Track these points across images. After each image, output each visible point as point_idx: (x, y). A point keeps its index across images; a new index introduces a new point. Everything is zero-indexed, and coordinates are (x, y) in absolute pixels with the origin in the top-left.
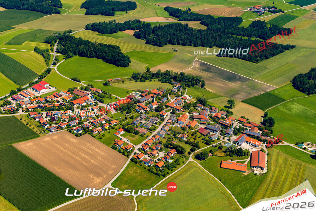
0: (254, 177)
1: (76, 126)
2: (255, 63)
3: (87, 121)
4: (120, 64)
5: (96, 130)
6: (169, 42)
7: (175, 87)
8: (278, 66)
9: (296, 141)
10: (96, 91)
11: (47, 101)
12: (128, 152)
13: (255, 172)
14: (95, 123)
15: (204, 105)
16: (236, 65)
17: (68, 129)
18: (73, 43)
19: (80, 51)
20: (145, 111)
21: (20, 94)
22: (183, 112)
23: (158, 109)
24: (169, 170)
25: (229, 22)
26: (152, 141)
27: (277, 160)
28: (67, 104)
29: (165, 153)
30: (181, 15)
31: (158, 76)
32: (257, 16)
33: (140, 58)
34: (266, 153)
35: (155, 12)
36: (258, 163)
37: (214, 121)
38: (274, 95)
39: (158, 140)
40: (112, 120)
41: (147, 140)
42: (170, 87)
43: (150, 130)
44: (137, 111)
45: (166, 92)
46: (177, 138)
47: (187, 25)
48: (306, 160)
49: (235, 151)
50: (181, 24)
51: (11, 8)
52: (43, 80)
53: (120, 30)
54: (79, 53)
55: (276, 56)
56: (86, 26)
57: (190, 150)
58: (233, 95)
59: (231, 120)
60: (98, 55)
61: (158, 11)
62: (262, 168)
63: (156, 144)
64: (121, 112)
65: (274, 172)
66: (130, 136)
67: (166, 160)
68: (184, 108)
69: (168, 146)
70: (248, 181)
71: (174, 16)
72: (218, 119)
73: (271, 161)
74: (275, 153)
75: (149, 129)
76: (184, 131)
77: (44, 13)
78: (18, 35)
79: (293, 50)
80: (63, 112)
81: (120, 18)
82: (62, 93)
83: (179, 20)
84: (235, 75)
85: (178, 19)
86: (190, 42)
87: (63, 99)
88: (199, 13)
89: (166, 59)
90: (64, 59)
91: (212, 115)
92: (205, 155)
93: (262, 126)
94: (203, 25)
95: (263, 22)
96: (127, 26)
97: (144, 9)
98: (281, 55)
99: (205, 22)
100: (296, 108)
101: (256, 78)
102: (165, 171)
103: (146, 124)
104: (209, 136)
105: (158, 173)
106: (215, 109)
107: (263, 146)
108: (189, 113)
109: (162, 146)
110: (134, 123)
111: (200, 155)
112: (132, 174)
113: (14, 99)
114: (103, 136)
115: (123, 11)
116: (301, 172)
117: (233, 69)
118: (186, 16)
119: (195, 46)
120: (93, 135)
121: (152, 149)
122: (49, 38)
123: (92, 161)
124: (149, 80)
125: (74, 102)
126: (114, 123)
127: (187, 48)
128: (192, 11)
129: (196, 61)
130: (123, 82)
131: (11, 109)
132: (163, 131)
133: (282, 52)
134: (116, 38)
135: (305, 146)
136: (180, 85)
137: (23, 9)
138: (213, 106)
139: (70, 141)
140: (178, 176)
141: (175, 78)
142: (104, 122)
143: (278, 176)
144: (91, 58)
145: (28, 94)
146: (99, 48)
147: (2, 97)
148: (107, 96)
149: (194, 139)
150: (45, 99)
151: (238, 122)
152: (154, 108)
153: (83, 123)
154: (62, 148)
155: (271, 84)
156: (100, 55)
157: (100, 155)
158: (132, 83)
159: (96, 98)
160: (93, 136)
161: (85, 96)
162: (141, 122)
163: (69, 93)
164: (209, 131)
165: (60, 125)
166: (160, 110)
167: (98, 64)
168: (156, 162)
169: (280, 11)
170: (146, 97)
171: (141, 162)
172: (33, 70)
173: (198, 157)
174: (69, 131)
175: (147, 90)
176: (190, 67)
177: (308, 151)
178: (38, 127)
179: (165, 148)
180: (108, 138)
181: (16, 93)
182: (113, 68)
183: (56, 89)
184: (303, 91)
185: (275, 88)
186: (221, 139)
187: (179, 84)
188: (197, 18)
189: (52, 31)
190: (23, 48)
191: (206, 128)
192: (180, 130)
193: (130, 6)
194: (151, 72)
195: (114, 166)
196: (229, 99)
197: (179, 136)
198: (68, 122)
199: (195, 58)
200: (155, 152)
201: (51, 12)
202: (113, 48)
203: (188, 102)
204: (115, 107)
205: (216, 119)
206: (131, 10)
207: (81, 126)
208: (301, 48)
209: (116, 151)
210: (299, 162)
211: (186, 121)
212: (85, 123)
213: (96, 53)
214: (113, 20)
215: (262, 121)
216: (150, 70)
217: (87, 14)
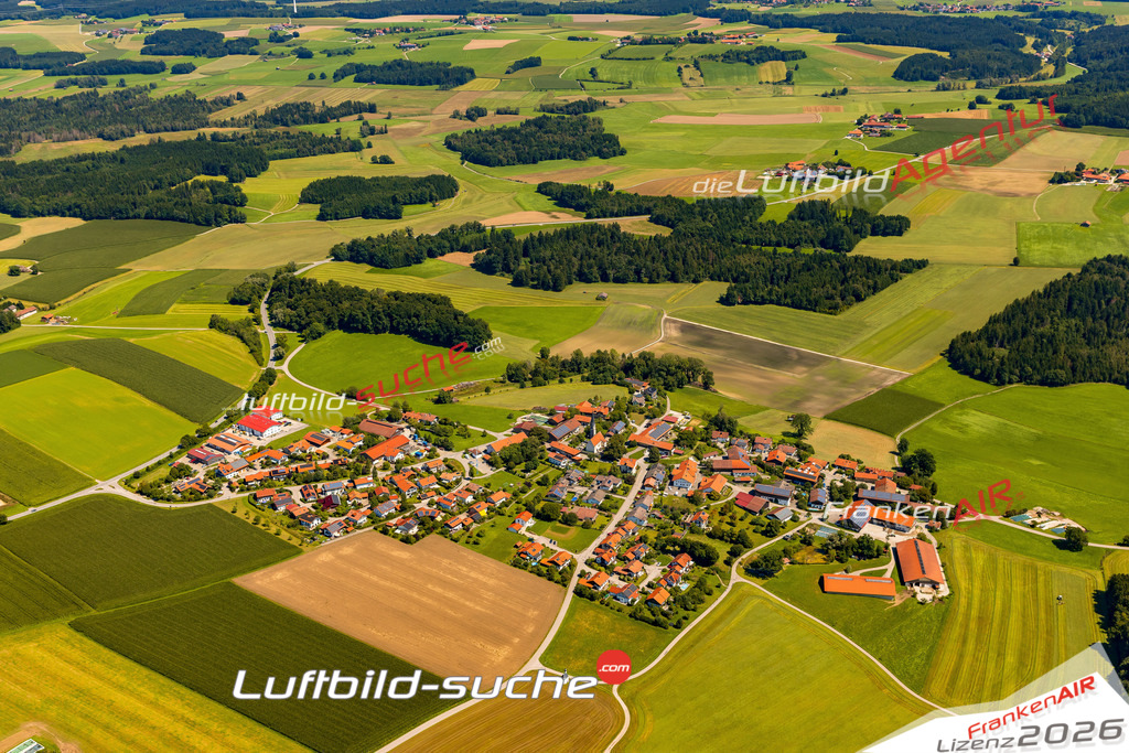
0: (919, 610)
1: (395, 517)
2: (831, 314)
3: (423, 501)
5: (457, 522)
6: (577, 276)
7: (636, 393)
8: (896, 319)
10: (421, 421)
11: (294, 458)
12: (560, 573)
13: (920, 597)
14: (446, 502)
15: (731, 433)
16: (779, 323)
17: (378, 527)
18: (318, 298)
19: (343, 316)
20: (573, 460)
21: (208, 445)
22: (680, 455)
23: (611, 451)
24: (686, 609)
25: (731, 210)
26: (617, 538)
27: (969, 563)
28: (351, 460)
29: (662, 568)
30: (590, 202)
31: (579, 368)
33: (508, 324)
34: (935, 545)
35: (514, 198)
36: (924, 572)
37: (771, 472)
38: (906, 395)
39: (633, 534)
40: (492, 493)
41: (603, 536)
42: (623, 392)
43: (605, 510)
44: (553, 464)
45: (618, 407)
46: (684, 525)
47: (616, 227)
48: (1045, 555)
49: (853, 547)
50: (595, 228)
51: (99, 218)
52: (260, 402)
53: (432, 255)
54: (341, 321)
55: (882, 292)
56: (333, 249)
57: (728, 553)
58: (796, 404)
59: (816, 466)
60: (399, 323)
61: (521, 197)
62: (935, 585)
63: (632, 545)
64: (509, 469)
65: (970, 592)
66: (553, 530)
67: (671, 586)
68: (679, 445)
69: (665, 548)
70: (907, 622)
71: (571, 207)
72: (781, 467)
73: (952, 564)
74: (957, 543)
75: (601, 508)
76: (696, 505)
77: (198, 223)
78: (144, 287)
79: (925, 273)
80: (345, 482)
81: (422, 221)
82: (327, 432)
83: (589, 217)
84: (785, 352)
85: (584, 214)
86: (638, 272)
87: (337, 449)
88: (641, 194)
89: (582, 322)
90: (302, 341)
91: (759, 457)
92: (776, 563)
93: (903, 474)
94: (657, 223)
95: (826, 204)
96: (450, 241)
97: (479, 194)
98: (894, 287)
99: (663, 216)
100: (977, 421)
101: (846, 353)
102: (677, 613)
103: (588, 495)
104: (769, 512)
105: (659, 620)
106: (765, 442)
107: (921, 527)
108: (697, 457)
109: (644, 551)
110: (555, 496)
111: (761, 562)
112: (588, 629)
113: (196, 460)
114: (478, 535)
115: (422, 202)
116: (1041, 585)
117: (775, 334)
118: (603, 204)
119: (651, 281)
120: (451, 536)
121: (624, 559)
122: (240, 290)
123: (467, 603)
124: (557, 381)
125: (369, 453)
126: (499, 499)
127: (632, 289)
128: (616, 188)
129: (666, 320)
130: (487, 390)
131: (198, 487)
132: (640, 509)
133: (897, 281)
134: (425, 276)
135: (1030, 516)
136: (648, 386)
137: (135, 217)
138: (757, 435)
139: (392, 556)
140: (717, 622)
141: (628, 368)
142: (470, 499)
143: (984, 602)
144: (376, 333)
145: (234, 444)
146: (398, 305)
147: (161, 458)
148: (456, 431)
149: (731, 524)
150: (286, 451)
152: (596, 452)
153: (414, 507)
154: (375, 578)
155: (890, 366)
156: (403, 324)
157: (484, 586)
158: (512, 391)
159: (427, 440)
160: (451, 540)
161: (395, 435)
162: (573, 491)
163: (349, 430)
164: (766, 499)
165: (352, 516)
166: (616, 454)
167: (402, 350)
168: (646, 593)
170: (567, 423)
171: (604, 594)
172: (224, 379)
173: (758, 570)
174: (381, 532)
175: (562, 405)
176: (655, 339)
177: (1045, 531)
178: (288, 527)
179: (659, 554)
180: (495, 540)
181: (196, 444)
183: (306, 423)
184: (984, 378)
185: (905, 376)
186: (802, 518)
187: (645, 384)
188: (639, 207)
189: (237, 271)
190: (174, 322)
191: (753, 493)
192: (685, 504)
193: (439, 188)
194: (557, 357)
195: (533, 613)
196: (790, 415)
197: (688, 520)
198: (371, 508)
199: (660, 314)
200: (635, 567)
201: (219, 219)
202: (434, 302)
203: (683, 428)
204: (488, 457)
205: (776, 467)
206: (442, 198)
207: (411, 516)
208: (943, 265)
209: (526, 572)
210: (1029, 560)
211: (693, 479)
212: (418, 506)
213: (392, 320)
214: (403, 228)
215: (898, 464)
216: (552, 354)
217: (322, 217)
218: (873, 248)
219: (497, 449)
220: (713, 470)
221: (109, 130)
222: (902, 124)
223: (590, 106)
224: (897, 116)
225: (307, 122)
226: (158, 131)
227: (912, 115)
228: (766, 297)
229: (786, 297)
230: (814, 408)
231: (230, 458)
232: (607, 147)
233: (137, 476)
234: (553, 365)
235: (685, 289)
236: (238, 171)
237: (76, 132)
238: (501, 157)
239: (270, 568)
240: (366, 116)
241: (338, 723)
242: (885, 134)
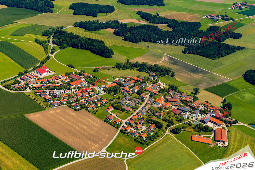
0: (218, 149)
1: (74, 103)
2: (213, 59)
3: (83, 99)
4: (106, 56)
5: (91, 107)
6: (143, 39)
7: (151, 76)
8: (231, 63)
9: (249, 123)
10: (88, 76)
11: (49, 82)
12: (117, 125)
13: (219, 145)
14: (89, 101)
15: (175, 91)
16: (198, 60)
17: (68, 105)
18: (66, 37)
19: (72, 43)
20: (128, 93)
21: (26, 76)
22: (159, 95)
23: (139, 92)
24: (151, 140)
25: (191, 26)
26: (136, 117)
27: (236, 137)
28: (65, 85)
29: (147, 127)
30: (151, 19)
31: (137, 66)
32: (213, 22)
33: (120, 51)
34: (227, 131)
35: (130, 15)
36: (221, 138)
37: (184, 103)
38: (229, 86)
39: (141, 116)
40: (103, 99)
41: (132, 116)
42: (147, 75)
44: (122, 93)
45: (145, 79)
46: (156, 116)
47: (157, 27)
49: (203, 128)
50: (151, 26)
51: (12, 6)
52: (44, 65)
53: (103, 28)
54: (72, 45)
55: (229, 55)
56: (75, 23)
57: (167, 125)
58: (197, 85)
59: (198, 103)
60: (88, 47)
61: (132, 15)
62: (224, 142)
63: (139, 120)
64: (109, 93)
65: (234, 146)
66: (118, 113)
67: (148, 133)
68: (160, 93)
69: (149, 122)
70: (214, 152)
71: (145, 19)
72: (187, 102)
73: (231, 137)
74: (233, 131)
75: (133, 108)
76: (161, 110)
77: (39, 11)
78: (20, 28)
79: (243, 51)
81: (102, 18)
82: (60, 76)
83: (150, 23)
84: (197, 69)
85: (149, 22)
87: (62, 81)
88: (166, 18)
89: (141, 53)
90: (60, 49)
91: (182, 99)
92: (179, 130)
93: (222, 109)
94: (169, 27)
95: (218, 27)
96: (108, 25)
97: (120, 12)
98: (233, 54)
99: (171, 25)
100: (248, 96)
101: (214, 71)
102: (148, 141)
103: (130, 104)
104: (181, 115)
105: (142, 142)
106: (184, 95)
107: (224, 125)
108: (164, 96)
109: (144, 122)
110: (121, 103)
111: (175, 129)
112: (121, 142)
113: (22, 79)
114: (96, 111)
115: (103, 13)
117: (196, 63)
118: (155, 20)
120: (88, 110)
121: (136, 123)
122: (46, 32)
123: (89, 130)
124: (129, 69)
125: (71, 83)
126: (105, 101)
128: (160, 15)
129: (165, 55)
130: (109, 70)
131: (20, 87)
132: (144, 110)
133: (234, 52)
134: (99, 34)
136: (155, 74)
137: (22, 7)
138: (183, 92)
139: (70, 114)
140: (159, 145)
141: (151, 68)
142: (96, 100)
144: (81, 49)
145: (33, 76)
146: (88, 42)
147: (13, 77)
149: (169, 117)
150: (48, 80)
151: (203, 105)
152: (135, 91)
154: (64, 120)
155: (227, 77)
156: (89, 48)
157: (95, 126)
158: (116, 71)
159: (88, 82)
160: (88, 111)
161: (79, 79)
162: (126, 102)
163: (67, 76)
164: (181, 111)
165: (62, 101)
166: (141, 93)
167: (88, 55)
168: (140, 134)
169: (231, 19)
170: (129, 82)
171: (128, 133)
172: (35, 57)
173: (174, 131)
174: (69, 107)
175: (129, 77)
176: (161, 61)
178: (43, 102)
179: (147, 123)
180: (101, 113)
181: (23, 75)
182: (99, 58)
183: (55, 73)
184: (253, 84)
185: (230, 80)
186: (190, 118)
187: (154, 73)
188: (165, 22)
189: (47, 26)
190: (25, 39)
191: (178, 109)
192: (158, 110)
193: (109, 9)
194: (131, 63)
195: (107, 136)
196: (194, 87)
197: (157, 114)
198: (67, 100)
199: (164, 54)
200: (139, 126)
201: (45, 11)
202: (99, 42)
203: (162, 88)
204: (104, 89)
205: (186, 102)
206: (110, 12)
207: (78, 103)
208: (249, 49)
209: (107, 124)
210: (253, 138)
211: (161, 103)
212: (81, 101)
213: (86, 46)
214: (96, 20)
215: (222, 106)
216: (130, 62)
217: (74, 14)
218: (230, 42)
219: (107, 87)
220: (168, 101)
222: (246, 6)
224: (245, 4)
227: (250, 4)
228: (195, 52)
229: (201, 53)
230: (201, 87)
232: (160, 3)
233: (5, 82)
234: (129, 65)
235: (173, 47)
238: (129, 2)
239: (36, 113)
241: (44, 160)
242: (240, 9)
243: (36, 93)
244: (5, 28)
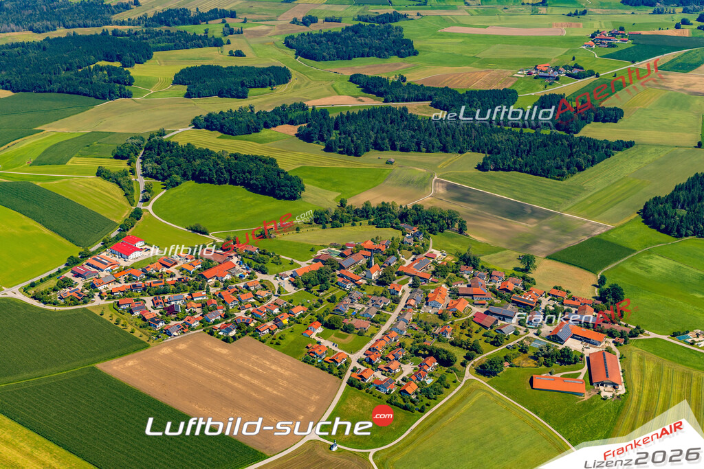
0: (600, 404)
1: (220, 322)
2: (559, 180)
3: (242, 311)
4: (284, 195)
5: (265, 328)
6: (373, 145)
7: (407, 235)
8: (607, 185)
9: (672, 330)
10: (246, 251)
11: (149, 276)
12: (338, 368)
13: (603, 394)
14: (258, 313)
15: (475, 267)
16: (520, 185)
17: (207, 329)
18: (177, 156)
19: (195, 170)
20: (356, 284)
21: (87, 264)
22: (435, 282)
23: (384, 278)
24: (429, 398)
25: (491, 100)
26: (383, 343)
27: (642, 370)
28: (191, 279)
29: (414, 366)
30: (388, 90)
31: (367, 215)
32: (546, 86)
33: (318, 180)
34: (618, 356)
35: (332, 86)
36: (607, 376)
37: (502, 297)
38: (609, 242)
39: (395, 341)
40: (293, 307)
41: (373, 342)
42: (397, 234)
43: (376, 322)
44: (341, 286)
45: (393, 246)
46: (434, 335)
47: (405, 109)
48: (699, 366)
49: (557, 355)
50: (390, 109)
51: (24, 91)
52: (129, 233)
53: (267, 126)
54: (193, 174)
55: (598, 165)
56: (194, 120)
57: (464, 357)
58: (526, 246)
59: (536, 294)
60: (236, 177)
61: (337, 85)
62: (615, 386)
63: (393, 349)
64: (307, 289)
65: (641, 392)
66: (336, 336)
68: (435, 275)
69: (418, 352)
70: (592, 413)
71: (373, 93)
72: (509, 294)
73: (629, 370)
74: (635, 355)
75: (372, 321)
76: (444, 320)
77: (97, 97)
78: (51, 145)
79: (631, 151)
80: (186, 295)
81: (261, 100)
82: (176, 258)
83: (386, 101)
84: (522, 207)
85: (383, 99)
86: (418, 144)
87: (182, 270)
88: (426, 85)
89: (374, 180)
90: (165, 188)
91: (494, 286)
92: (498, 366)
93: (600, 302)
94: (436, 107)
95: (562, 97)
96: (281, 116)
97: (306, 81)
98: (607, 161)
99: (440, 102)
100: (659, 264)
101: (566, 210)
102: (422, 401)
103: (364, 311)
104: (497, 328)
105: (408, 405)
106: (499, 275)
107: (609, 342)
108: (448, 284)
109: (402, 354)
110: (340, 311)
111: (488, 365)
112: (355, 411)
113: (77, 275)
114: (280, 338)
115: (263, 86)
116: (694, 388)
117: (516, 193)
118: (398, 92)
119: (428, 151)
120: (259, 338)
121: (386, 359)
122: (122, 148)
123: (268, 388)
124: (350, 224)
125: (206, 273)
126: (298, 311)
127: (413, 156)
128: (408, 80)
129: (436, 181)
130: (298, 229)
131: (76, 295)
132: (401, 323)
133: (610, 156)
134: (260, 142)
135: (691, 336)
136: (417, 230)
137: (50, 91)
138: (494, 269)
139: (215, 351)
140: (451, 409)
141: (403, 216)
142: (276, 311)
143: (650, 400)
144: (219, 184)
145: (106, 264)
146: (236, 164)
147: (52, 272)
148: (271, 259)
149: (468, 335)
150: (144, 271)
151: (550, 297)
152: (373, 278)
153: (234, 315)
154: (201, 368)
155: (599, 220)
156: (239, 178)
157: (281, 376)
158: (316, 230)
159: (249, 265)
160: (260, 341)
161: (225, 261)
162: (354, 307)
163: (192, 256)
164: (495, 318)
165: (188, 320)
166: (388, 281)
167: (238, 197)
168: (400, 385)
169: (591, 73)
170: (354, 256)
171: (369, 385)
172: (104, 215)
173: (483, 371)
174: (209, 333)
175: (352, 242)
176: (425, 195)
177: (701, 348)
178: (141, 327)
179: (413, 356)
180: (293, 342)
181: (78, 263)
182: (269, 203)
184: (667, 231)
185: (609, 228)
186: (522, 332)
187: (415, 228)
188: (424, 95)
189: (122, 134)
190: (72, 171)
191: (487, 313)
192: (436, 320)
193: (276, 76)
194: (351, 206)
195: (315, 398)
196: (521, 254)
197: (437, 332)
198: (202, 315)
199: (432, 176)
200: (394, 365)
201: (112, 95)
202: (264, 162)
203: (440, 262)
204: (293, 280)
205: (506, 294)
206: (279, 83)
207: (231, 322)
208: (645, 146)
209: (313, 367)
210: (686, 369)
211: (443, 301)
212: (238, 315)
213: (231, 174)
214: (248, 106)
215: (597, 294)
216: (348, 204)
217: (188, 95)
218: (595, 131)
219: (300, 274)
220: (458, 295)
221: (37, 25)
222: (624, 39)
223: (396, 17)
224: (621, 32)
225: (184, 23)
226: (74, 27)
227: (633, 32)
228: (512, 165)
229: (526, 166)
230: (539, 251)
231: (102, 274)
232: (405, 49)
233: (33, 285)
234: (348, 212)
235: (454, 157)
236: (129, 58)
237: (13, 26)
238: (325, 54)
239: (125, 357)
240: (228, 20)
242: (611, 46)
243: (118, 305)
244: (14, 149)
